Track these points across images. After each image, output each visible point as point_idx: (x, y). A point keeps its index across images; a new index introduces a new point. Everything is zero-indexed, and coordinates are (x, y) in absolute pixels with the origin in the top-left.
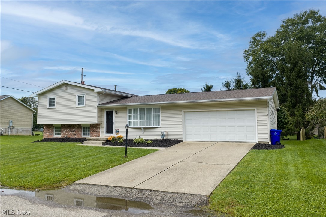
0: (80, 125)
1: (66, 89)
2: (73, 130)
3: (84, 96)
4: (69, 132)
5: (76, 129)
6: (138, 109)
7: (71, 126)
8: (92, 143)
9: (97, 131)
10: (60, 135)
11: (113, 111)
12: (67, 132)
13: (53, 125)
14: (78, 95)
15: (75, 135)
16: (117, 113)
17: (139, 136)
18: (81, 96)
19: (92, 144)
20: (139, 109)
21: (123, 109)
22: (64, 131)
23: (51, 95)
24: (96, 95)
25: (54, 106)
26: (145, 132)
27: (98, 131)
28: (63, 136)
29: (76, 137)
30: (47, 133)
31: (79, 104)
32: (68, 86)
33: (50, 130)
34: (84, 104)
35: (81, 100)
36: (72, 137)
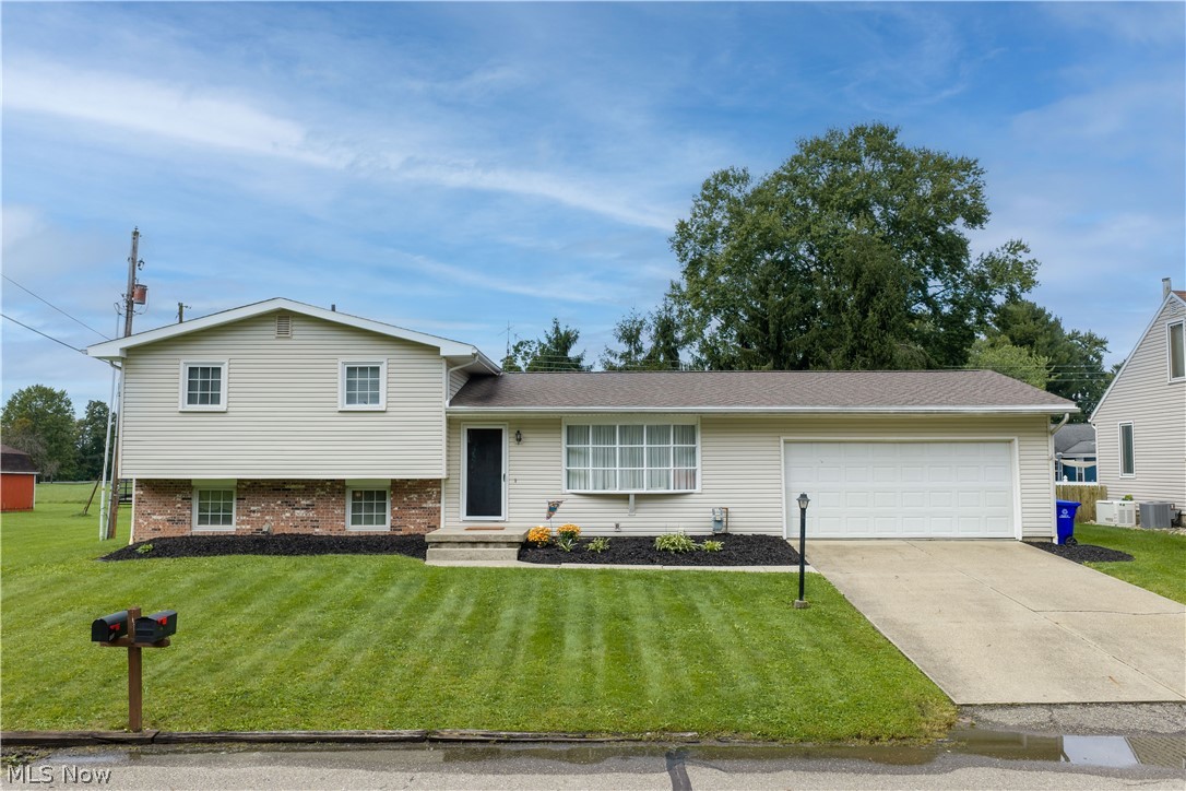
0: (342, 482)
1: (284, 333)
2: (303, 502)
3: (376, 370)
4: (284, 512)
5: (320, 498)
6: (614, 427)
7: (293, 487)
8: (468, 556)
9: (424, 505)
10: (228, 520)
11: (501, 431)
12: (273, 512)
13: (190, 480)
14: (345, 363)
15: (315, 524)
16: (519, 440)
17: (614, 525)
18: (363, 370)
19: (471, 559)
20: (620, 427)
21: (546, 425)
22: (252, 508)
23: (203, 357)
24: (439, 366)
25: (216, 399)
26: (638, 510)
27: (430, 504)
28: (248, 527)
29: (317, 530)
30: (154, 517)
31: (350, 399)
32: (295, 323)
33: (174, 503)
34: (377, 402)
35: (363, 385)
36: (295, 532)
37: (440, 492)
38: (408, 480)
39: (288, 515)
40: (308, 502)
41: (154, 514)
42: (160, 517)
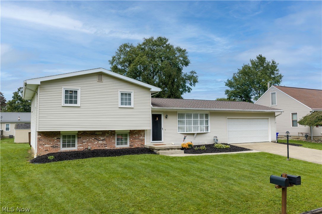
0: (114, 131)
1: (100, 80)
2: (102, 138)
4: (95, 142)
5: (107, 137)
7: (98, 133)
8: (171, 153)
9: (140, 138)
10: (74, 146)
11: (161, 115)
12: (91, 142)
13: (60, 132)
14: (120, 92)
15: (106, 145)
16: (166, 117)
18: (126, 94)
20: (193, 114)
21: (174, 113)
22: (84, 141)
24: (149, 94)
25: (75, 102)
26: (196, 138)
27: (141, 138)
28: (82, 148)
29: (106, 148)
30: (46, 146)
31: (122, 104)
32: (104, 77)
33: (54, 140)
34: (131, 105)
35: (126, 99)
36: (99, 149)
37: (144, 134)
38: (135, 130)
39: (96, 143)
40: (103, 138)
41: (46, 145)
42: (48, 146)
